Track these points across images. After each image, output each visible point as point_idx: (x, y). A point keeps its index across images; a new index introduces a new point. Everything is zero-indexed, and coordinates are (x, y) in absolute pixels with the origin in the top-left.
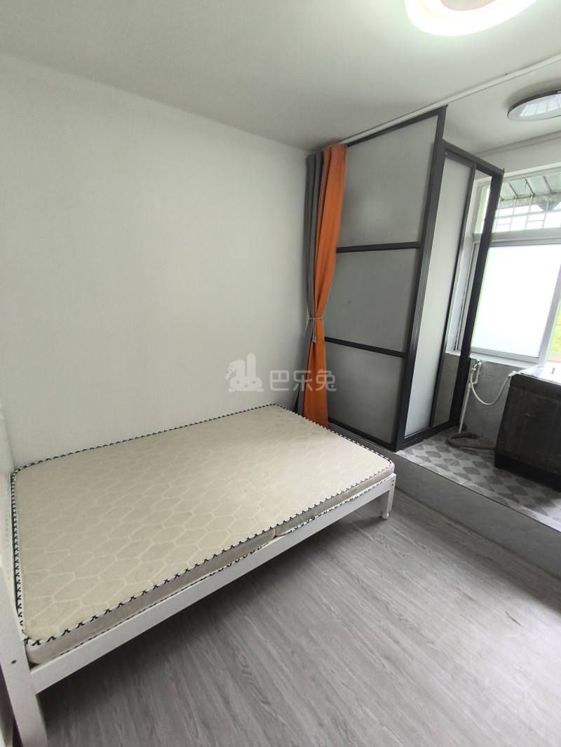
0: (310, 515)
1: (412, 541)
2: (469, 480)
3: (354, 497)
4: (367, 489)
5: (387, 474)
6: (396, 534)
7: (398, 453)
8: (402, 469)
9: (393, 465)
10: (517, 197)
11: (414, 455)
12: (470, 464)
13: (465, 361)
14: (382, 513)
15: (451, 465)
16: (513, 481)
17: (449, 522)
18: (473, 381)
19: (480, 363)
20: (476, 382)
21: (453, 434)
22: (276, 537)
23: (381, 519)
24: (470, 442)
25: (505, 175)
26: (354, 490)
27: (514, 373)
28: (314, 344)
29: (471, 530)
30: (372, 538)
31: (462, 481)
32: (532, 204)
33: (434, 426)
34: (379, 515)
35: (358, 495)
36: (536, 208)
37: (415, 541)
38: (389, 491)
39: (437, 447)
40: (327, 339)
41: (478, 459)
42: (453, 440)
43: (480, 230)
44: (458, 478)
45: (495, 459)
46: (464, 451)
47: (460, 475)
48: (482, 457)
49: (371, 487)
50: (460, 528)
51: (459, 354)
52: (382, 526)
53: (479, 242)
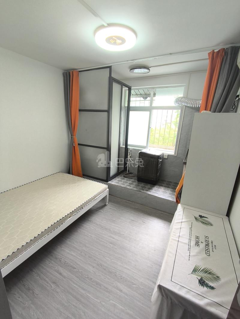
0: (81, 207)
1: (116, 210)
2: (131, 186)
3: (96, 199)
4: (100, 195)
5: (106, 189)
6: (110, 208)
7: (109, 182)
8: (110, 187)
9: (107, 186)
10: (137, 94)
11: (114, 182)
12: (131, 182)
13: (126, 149)
14: (106, 203)
15: (125, 183)
16: (142, 185)
17: (126, 201)
18: (130, 155)
19: (131, 149)
20: (130, 156)
21: (125, 173)
22: (70, 217)
23: (105, 205)
24: (131, 175)
25: (132, 88)
26: (95, 196)
27: (140, 151)
28: (74, 146)
29: (132, 202)
30: (103, 212)
31: (128, 187)
32: (141, 97)
33: (119, 172)
34: (104, 204)
35: (97, 198)
36: (142, 99)
37: (117, 209)
38: (107, 195)
39: (121, 179)
40: (79, 144)
41: (133, 180)
42: (126, 176)
43: (126, 105)
44: (127, 186)
45: (138, 179)
46: (129, 178)
47: (128, 186)
48: (134, 179)
49: (101, 194)
50: (130, 202)
51: (124, 147)
52: (106, 207)
53: (127, 109)
